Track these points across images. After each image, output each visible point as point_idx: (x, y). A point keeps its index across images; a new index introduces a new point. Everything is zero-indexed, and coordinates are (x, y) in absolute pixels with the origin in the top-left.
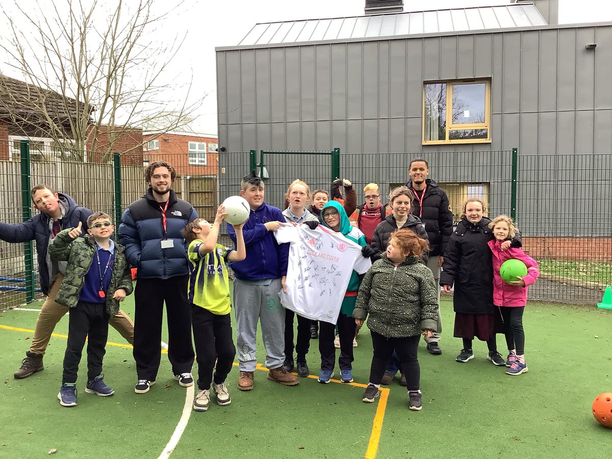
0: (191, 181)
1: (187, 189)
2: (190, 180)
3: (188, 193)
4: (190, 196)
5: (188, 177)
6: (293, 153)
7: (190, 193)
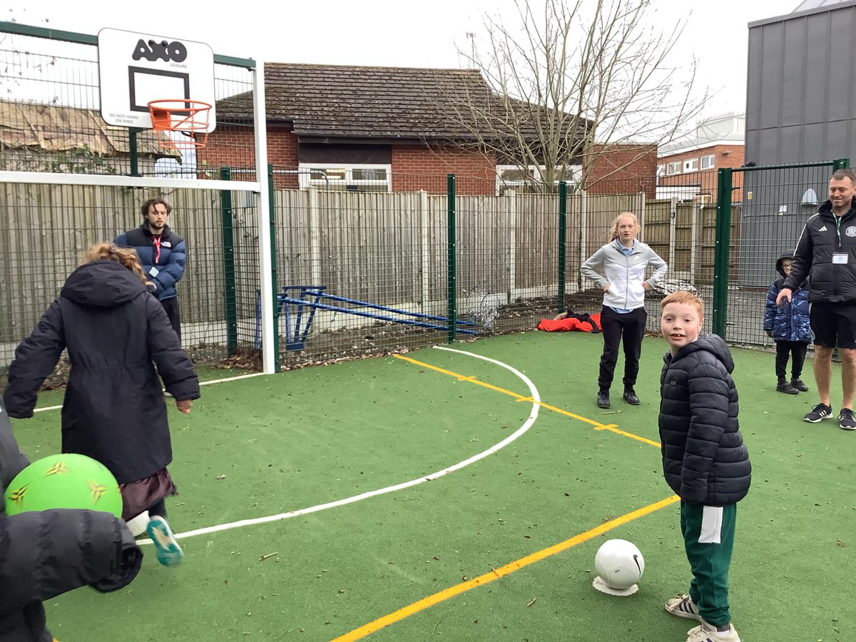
0: (706, 212)
1: (700, 221)
2: (704, 208)
3: (701, 228)
4: (703, 232)
5: (702, 207)
6: (769, 168)
7: (704, 228)
